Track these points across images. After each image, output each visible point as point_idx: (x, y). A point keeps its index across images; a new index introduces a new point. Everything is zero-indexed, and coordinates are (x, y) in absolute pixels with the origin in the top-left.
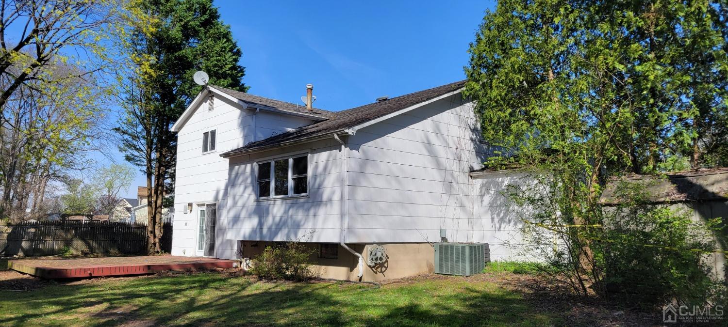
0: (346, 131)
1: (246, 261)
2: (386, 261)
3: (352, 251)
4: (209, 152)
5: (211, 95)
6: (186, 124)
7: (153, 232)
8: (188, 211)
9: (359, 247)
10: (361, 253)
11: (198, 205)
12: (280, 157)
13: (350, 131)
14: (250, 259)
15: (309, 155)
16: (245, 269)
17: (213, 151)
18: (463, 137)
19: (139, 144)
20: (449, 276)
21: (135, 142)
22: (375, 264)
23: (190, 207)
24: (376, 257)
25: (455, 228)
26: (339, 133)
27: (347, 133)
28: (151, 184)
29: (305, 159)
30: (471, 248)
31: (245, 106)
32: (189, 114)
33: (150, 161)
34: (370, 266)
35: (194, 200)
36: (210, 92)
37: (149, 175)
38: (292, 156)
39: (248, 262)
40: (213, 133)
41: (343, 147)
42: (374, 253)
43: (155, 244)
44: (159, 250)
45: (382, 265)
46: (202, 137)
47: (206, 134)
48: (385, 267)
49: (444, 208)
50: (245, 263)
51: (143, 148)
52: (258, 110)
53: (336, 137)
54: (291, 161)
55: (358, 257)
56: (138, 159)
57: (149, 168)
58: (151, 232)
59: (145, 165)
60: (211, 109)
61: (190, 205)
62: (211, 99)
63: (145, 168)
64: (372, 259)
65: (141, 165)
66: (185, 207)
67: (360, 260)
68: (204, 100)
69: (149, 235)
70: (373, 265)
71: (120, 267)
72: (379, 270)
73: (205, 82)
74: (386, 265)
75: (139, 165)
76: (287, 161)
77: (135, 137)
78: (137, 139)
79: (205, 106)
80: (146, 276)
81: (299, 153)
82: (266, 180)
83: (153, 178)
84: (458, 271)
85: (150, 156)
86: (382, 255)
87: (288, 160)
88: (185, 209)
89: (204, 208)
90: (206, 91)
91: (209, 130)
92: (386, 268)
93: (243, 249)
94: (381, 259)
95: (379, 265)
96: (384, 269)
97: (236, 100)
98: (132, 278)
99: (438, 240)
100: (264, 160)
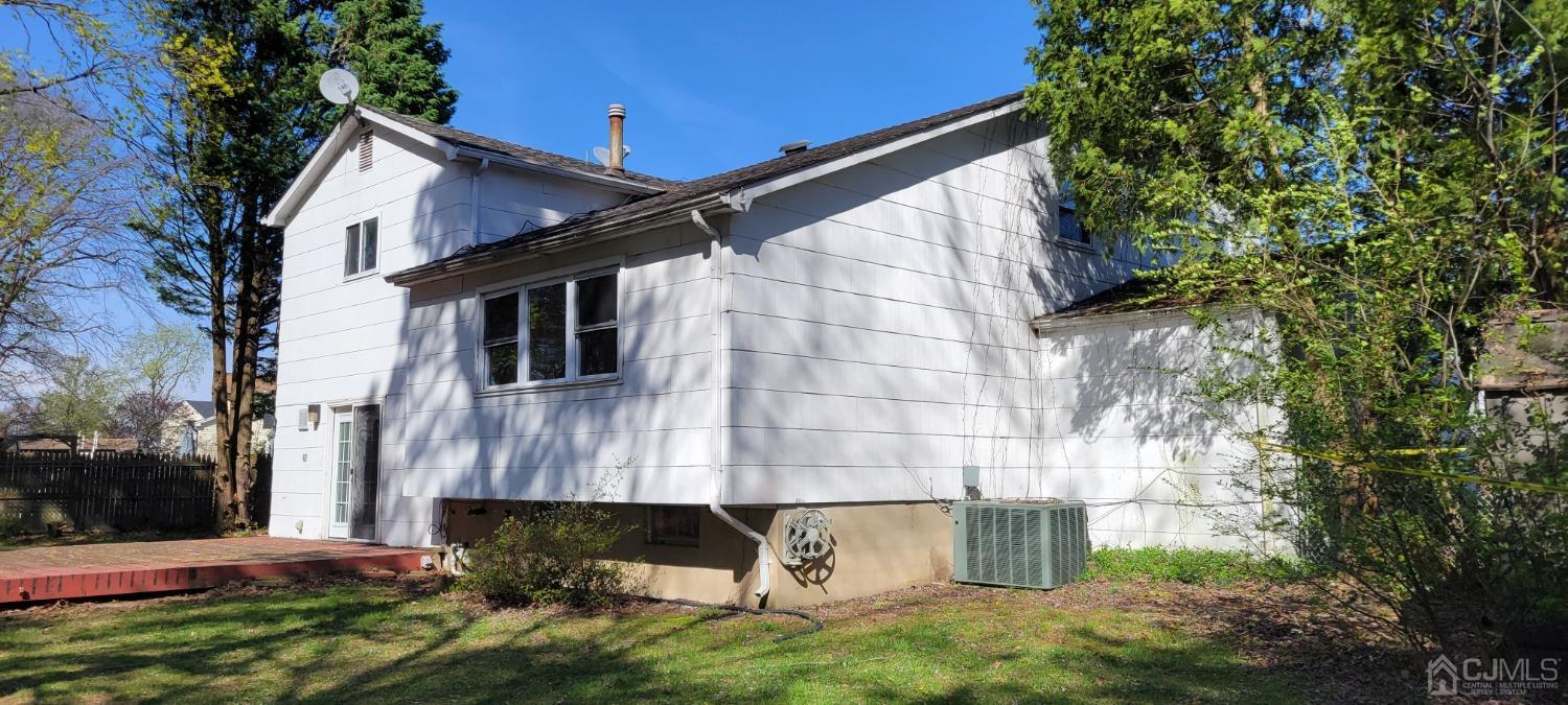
0: (726, 199)
1: (455, 550)
2: (831, 552)
3: (742, 528)
4: (360, 274)
5: (365, 130)
6: (304, 208)
7: (231, 479)
8: (310, 425)
9: (760, 516)
10: (764, 533)
11: (335, 410)
12: (542, 279)
13: (737, 201)
14: (466, 546)
15: (622, 270)
16: (454, 571)
17: (370, 272)
18: (1014, 229)
19: (192, 260)
20: (995, 590)
21: (181, 258)
22: (803, 559)
23: (314, 414)
24: (805, 541)
25: (998, 464)
26: (705, 206)
27: (728, 205)
28: (223, 362)
29: (610, 282)
30: (1053, 513)
31: (451, 151)
32: (311, 180)
33: (218, 301)
34: (788, 567)
35: (325, 396)
36: (363, 122)
37: (219, 336)
38: (574, 276)
39: (460, 553)
40: (372, 227)
41: (715, 244)
42: (799, 532)
43: (234, 506)
44: (246, 522)
45: (819, 564)
46: (342, 237)
47: (353, 230)
48: (827, 568)
49: (971, 410)
50: (453, 558)
51: (202, 273)
52: (485, 162)
53: (696, 216)
54: (571, 288)
55: (757, 544)
56: (192, 298)
57: (219, 318)
58: (225, 479)
59: (208, 314)
60: (366, 165)
61: (314, 409)
62: (366, 142)
63: (208, 322)
64: (795, 548)
65: (198, 313)
66: (301, 414)
67: (763, 550)
68: (348, 144)
69: (220, 485)
70: (797, 562)
71: (109, 575)
72: (812, 575)
73: (348, 94)
74: (829, 562)
75: (192, 312)
76: (561, 289)
77: (181, 246)
78: (188, 251)
79: (352, 157)
80: (185, 598)
81: (593, 267)
82: (507, 340)
83: (230, 346)
84: (1019, 577)
85: (220, 290)
86: (820, 535)
87: (565, 284)
88: (303, 421)
89: (350, 417)
90: (351, 121)
91: (361, 219)
92: (830, 570)
93: (449, 520)
94: (818, 547)
95: (811, 564)
96: (824, 573)
97: (430, 141)
98: (142, 604)
99: (958, 492)
100: (498, 289)
